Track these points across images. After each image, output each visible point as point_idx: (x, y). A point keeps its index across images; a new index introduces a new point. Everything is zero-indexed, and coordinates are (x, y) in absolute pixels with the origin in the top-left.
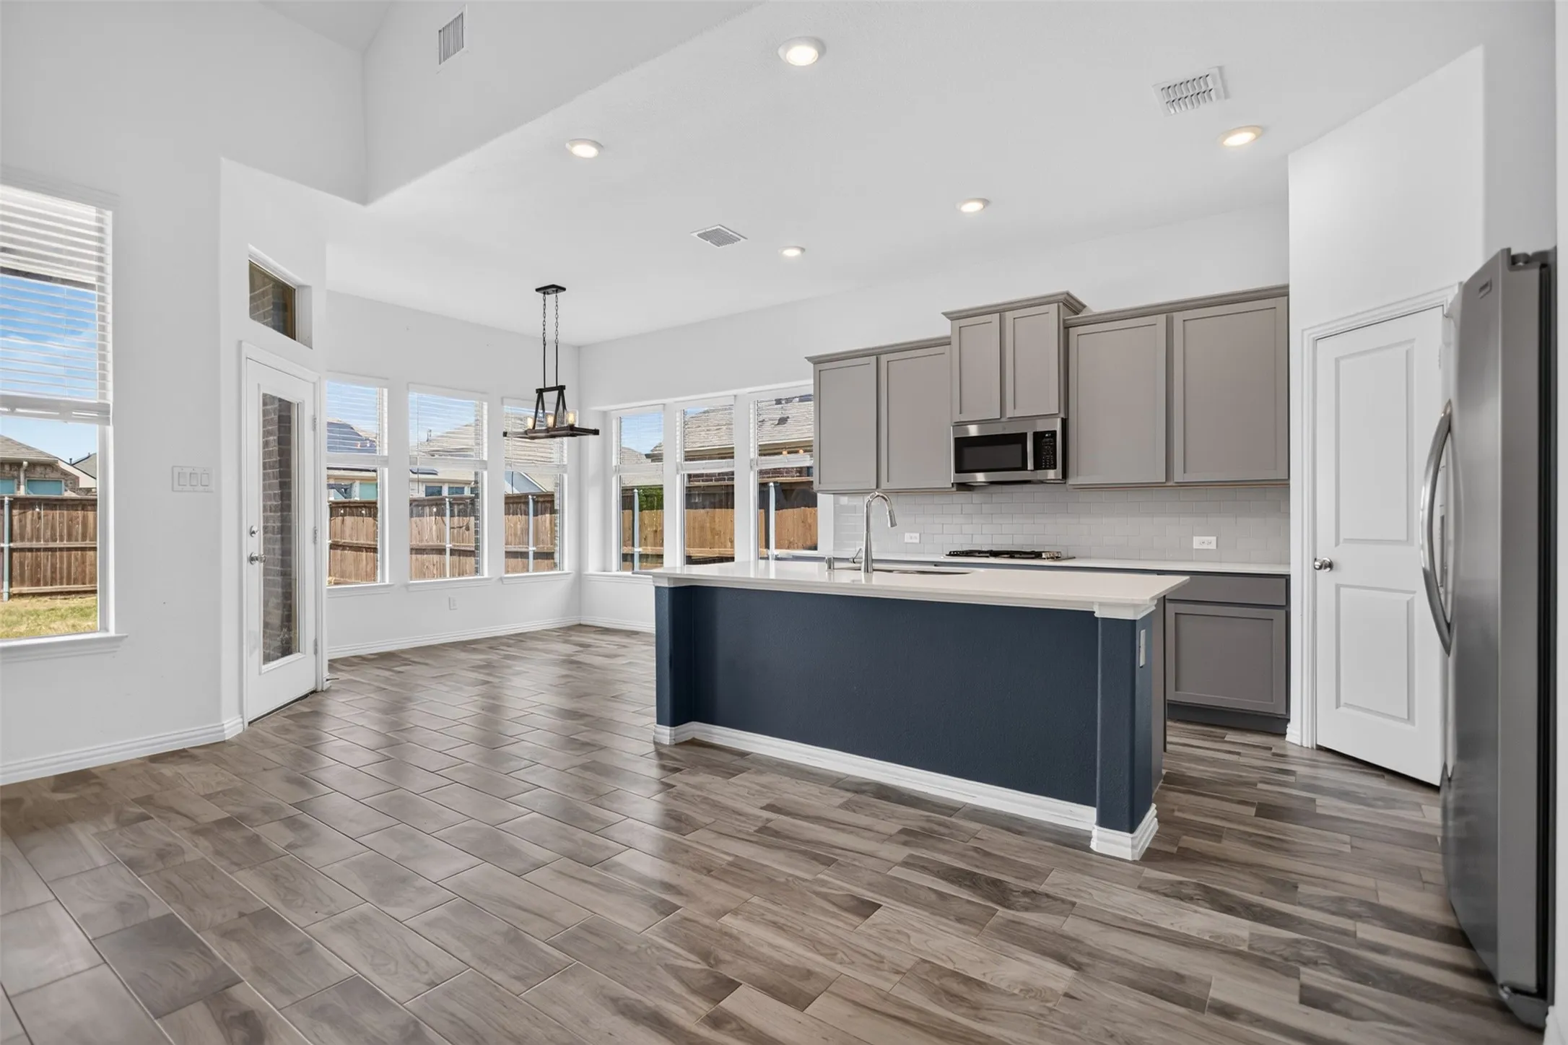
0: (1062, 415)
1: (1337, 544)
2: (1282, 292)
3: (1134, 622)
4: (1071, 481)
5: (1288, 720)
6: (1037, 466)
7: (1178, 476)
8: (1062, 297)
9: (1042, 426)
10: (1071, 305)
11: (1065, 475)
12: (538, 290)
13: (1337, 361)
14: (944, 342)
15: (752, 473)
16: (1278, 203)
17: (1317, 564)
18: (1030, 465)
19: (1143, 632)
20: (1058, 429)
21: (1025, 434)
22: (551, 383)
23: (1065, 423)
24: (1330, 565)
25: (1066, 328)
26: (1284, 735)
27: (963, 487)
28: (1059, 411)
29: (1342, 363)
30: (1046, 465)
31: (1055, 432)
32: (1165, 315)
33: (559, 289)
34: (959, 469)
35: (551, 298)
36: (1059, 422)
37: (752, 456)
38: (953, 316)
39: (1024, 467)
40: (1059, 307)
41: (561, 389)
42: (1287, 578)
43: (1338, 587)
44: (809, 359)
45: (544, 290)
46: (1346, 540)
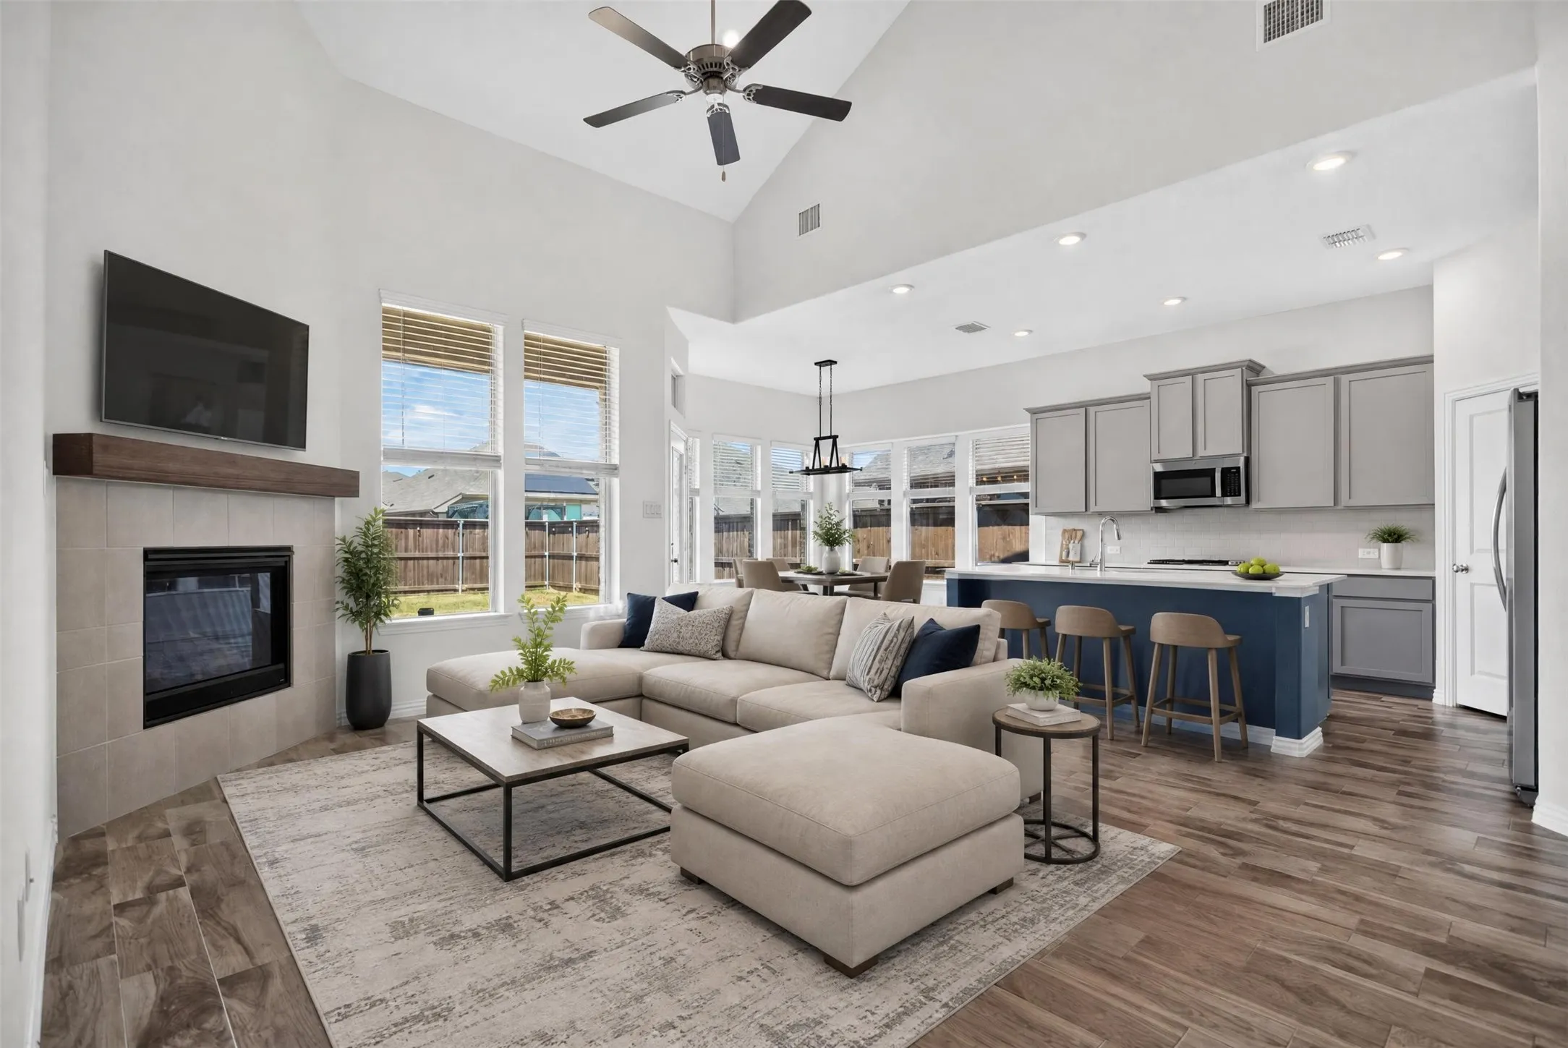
0: (1245, 455)
1: (1472, 552)
2: (1428, 360)
3: (1299, 599)
4: (1254, 505)
5: (1435, 688)
6: (1224, 494)
7: (1344, 500)
8: (1246, 363)
9: (1228, 464)
10: (1254, 368)
11: (1248, 501)
12: (816, 364)
13: (1471, 418)
14: (1146, 397)
15: (970, 498)
16: (1426, 292)
17: (1455, 568)
18: (1218, 492)
19: (1307, 608)
20: (1241, 464)
21: (1214, 470)
22: (826, 433)
23: (1247, 460)
24: (1466, 569)
25: (1248, 387)
26: (1430, 699)
27: (1159, 510)
28: (1243, 451)
29: (1475, 419)
30: (1230, 492)
31: (1239, 468)
32: (1332, 377)
33: (832, 362)
34: (1158, 496)
35: (826, 369)
36: (1242, 459)
37: (970, 485)
38: (1152, 378)
39: (1213, 495)
40: (1242, 370)
41: (835, 438)
42: (1433, 579)
43: (1472, 585)
44: (1028, 410)
45: (820, 364)
46: (1479, 551)
